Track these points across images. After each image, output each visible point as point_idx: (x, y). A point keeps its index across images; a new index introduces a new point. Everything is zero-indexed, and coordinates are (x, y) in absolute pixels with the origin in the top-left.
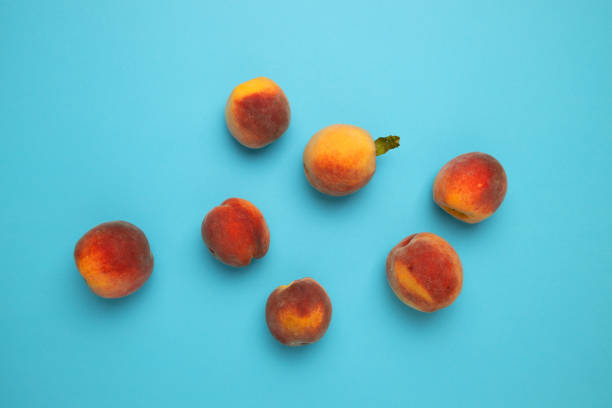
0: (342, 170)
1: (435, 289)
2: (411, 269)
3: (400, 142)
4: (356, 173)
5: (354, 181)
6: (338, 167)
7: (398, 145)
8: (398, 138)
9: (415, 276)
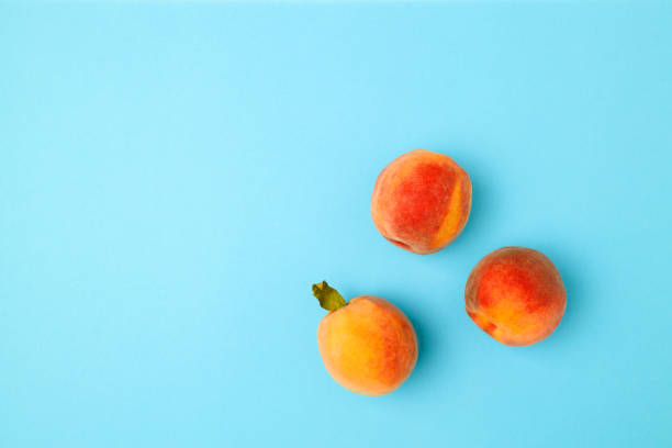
0: (389, 347)
1: (445, 188)
2: (437, 228)
3: (319, 282)
4: (384, 327)
5: (395, 323)
6: (388, 355)
7: (325, 284)
8: (315, 287)
9: (443, 220)
